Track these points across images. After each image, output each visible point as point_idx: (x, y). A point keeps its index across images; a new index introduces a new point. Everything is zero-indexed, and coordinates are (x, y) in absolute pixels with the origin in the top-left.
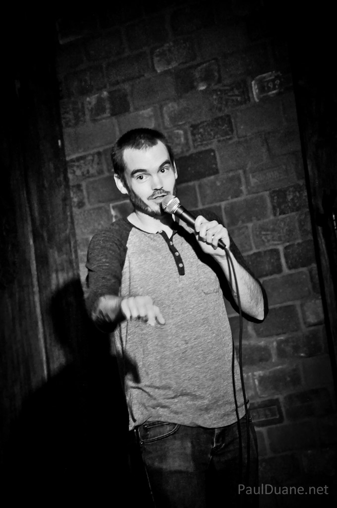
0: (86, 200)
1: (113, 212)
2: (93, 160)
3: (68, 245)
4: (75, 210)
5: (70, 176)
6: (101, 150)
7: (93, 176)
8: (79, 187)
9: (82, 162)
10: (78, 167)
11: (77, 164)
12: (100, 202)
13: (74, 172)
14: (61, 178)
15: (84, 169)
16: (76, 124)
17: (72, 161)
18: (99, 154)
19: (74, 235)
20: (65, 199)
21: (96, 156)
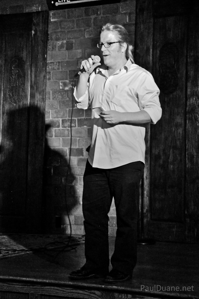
0: (51, 78)
1: (61, 84)
2: (56, 64)
3: (43, 93)
4: (47, 81)
5: (47, 68)
6: (60, 61)
7: (55, 70)
8: (50, 73)
9: (52, 64)
10: (50, 65)
11: (50, 64)
12: (56, 79)
13: (49, 67)
14: (44, 69)
15: (52, 67)
16: (52, 50)
17: (49, 63)
18: (59, 62)
19: (46, 89)
20: (45, 76)
21: (58, 63)
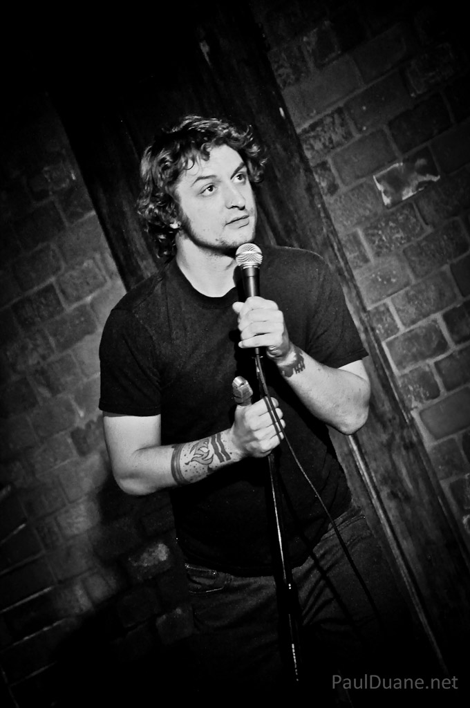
0: (338, 181)
1: (380, 187)
2: (333, 123)
3: (330, 249)
4: (328, 199)
5: (308, 154)
6: (341, 104)
7: (339, 144)
8: (323, 165)
9: (319, 129)
10: (315, 137)
11: (312, 134)
12: (358, 177)
13: (312, 148)
14: (297, 160)
15: (325, 138)
16: (297, 80)
17: (305, 131)
18: (339, 111)
19: (334, 233)
20: (310, 188)
21: (336, 116)
